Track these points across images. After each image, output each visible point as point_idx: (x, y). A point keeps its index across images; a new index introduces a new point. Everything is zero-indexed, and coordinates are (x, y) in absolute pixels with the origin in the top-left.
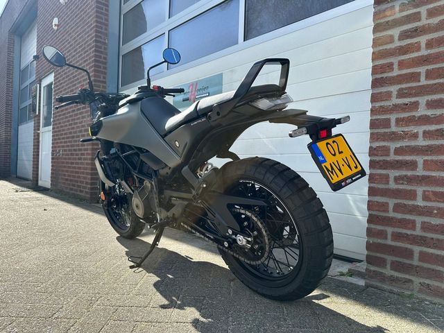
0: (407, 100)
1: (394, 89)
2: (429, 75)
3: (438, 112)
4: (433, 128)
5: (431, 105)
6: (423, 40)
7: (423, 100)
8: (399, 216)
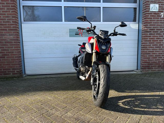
0: (150, 44)
1: (148, 42)
2: (152, 41)
3: (153, 46)
4: (153, 48)
5: (153, 45)
6: (152, 35)
7: (152, 44)
8: (148, 61)
